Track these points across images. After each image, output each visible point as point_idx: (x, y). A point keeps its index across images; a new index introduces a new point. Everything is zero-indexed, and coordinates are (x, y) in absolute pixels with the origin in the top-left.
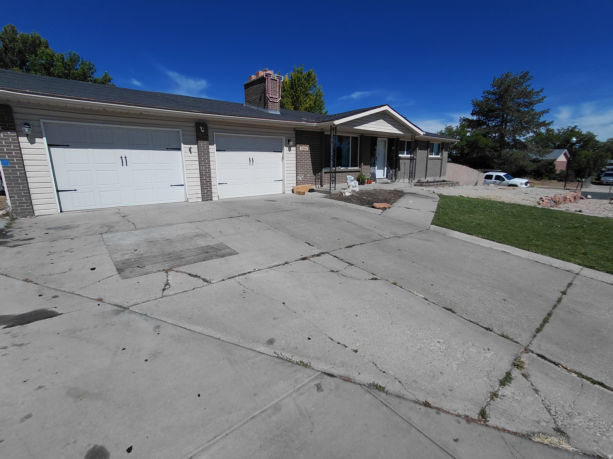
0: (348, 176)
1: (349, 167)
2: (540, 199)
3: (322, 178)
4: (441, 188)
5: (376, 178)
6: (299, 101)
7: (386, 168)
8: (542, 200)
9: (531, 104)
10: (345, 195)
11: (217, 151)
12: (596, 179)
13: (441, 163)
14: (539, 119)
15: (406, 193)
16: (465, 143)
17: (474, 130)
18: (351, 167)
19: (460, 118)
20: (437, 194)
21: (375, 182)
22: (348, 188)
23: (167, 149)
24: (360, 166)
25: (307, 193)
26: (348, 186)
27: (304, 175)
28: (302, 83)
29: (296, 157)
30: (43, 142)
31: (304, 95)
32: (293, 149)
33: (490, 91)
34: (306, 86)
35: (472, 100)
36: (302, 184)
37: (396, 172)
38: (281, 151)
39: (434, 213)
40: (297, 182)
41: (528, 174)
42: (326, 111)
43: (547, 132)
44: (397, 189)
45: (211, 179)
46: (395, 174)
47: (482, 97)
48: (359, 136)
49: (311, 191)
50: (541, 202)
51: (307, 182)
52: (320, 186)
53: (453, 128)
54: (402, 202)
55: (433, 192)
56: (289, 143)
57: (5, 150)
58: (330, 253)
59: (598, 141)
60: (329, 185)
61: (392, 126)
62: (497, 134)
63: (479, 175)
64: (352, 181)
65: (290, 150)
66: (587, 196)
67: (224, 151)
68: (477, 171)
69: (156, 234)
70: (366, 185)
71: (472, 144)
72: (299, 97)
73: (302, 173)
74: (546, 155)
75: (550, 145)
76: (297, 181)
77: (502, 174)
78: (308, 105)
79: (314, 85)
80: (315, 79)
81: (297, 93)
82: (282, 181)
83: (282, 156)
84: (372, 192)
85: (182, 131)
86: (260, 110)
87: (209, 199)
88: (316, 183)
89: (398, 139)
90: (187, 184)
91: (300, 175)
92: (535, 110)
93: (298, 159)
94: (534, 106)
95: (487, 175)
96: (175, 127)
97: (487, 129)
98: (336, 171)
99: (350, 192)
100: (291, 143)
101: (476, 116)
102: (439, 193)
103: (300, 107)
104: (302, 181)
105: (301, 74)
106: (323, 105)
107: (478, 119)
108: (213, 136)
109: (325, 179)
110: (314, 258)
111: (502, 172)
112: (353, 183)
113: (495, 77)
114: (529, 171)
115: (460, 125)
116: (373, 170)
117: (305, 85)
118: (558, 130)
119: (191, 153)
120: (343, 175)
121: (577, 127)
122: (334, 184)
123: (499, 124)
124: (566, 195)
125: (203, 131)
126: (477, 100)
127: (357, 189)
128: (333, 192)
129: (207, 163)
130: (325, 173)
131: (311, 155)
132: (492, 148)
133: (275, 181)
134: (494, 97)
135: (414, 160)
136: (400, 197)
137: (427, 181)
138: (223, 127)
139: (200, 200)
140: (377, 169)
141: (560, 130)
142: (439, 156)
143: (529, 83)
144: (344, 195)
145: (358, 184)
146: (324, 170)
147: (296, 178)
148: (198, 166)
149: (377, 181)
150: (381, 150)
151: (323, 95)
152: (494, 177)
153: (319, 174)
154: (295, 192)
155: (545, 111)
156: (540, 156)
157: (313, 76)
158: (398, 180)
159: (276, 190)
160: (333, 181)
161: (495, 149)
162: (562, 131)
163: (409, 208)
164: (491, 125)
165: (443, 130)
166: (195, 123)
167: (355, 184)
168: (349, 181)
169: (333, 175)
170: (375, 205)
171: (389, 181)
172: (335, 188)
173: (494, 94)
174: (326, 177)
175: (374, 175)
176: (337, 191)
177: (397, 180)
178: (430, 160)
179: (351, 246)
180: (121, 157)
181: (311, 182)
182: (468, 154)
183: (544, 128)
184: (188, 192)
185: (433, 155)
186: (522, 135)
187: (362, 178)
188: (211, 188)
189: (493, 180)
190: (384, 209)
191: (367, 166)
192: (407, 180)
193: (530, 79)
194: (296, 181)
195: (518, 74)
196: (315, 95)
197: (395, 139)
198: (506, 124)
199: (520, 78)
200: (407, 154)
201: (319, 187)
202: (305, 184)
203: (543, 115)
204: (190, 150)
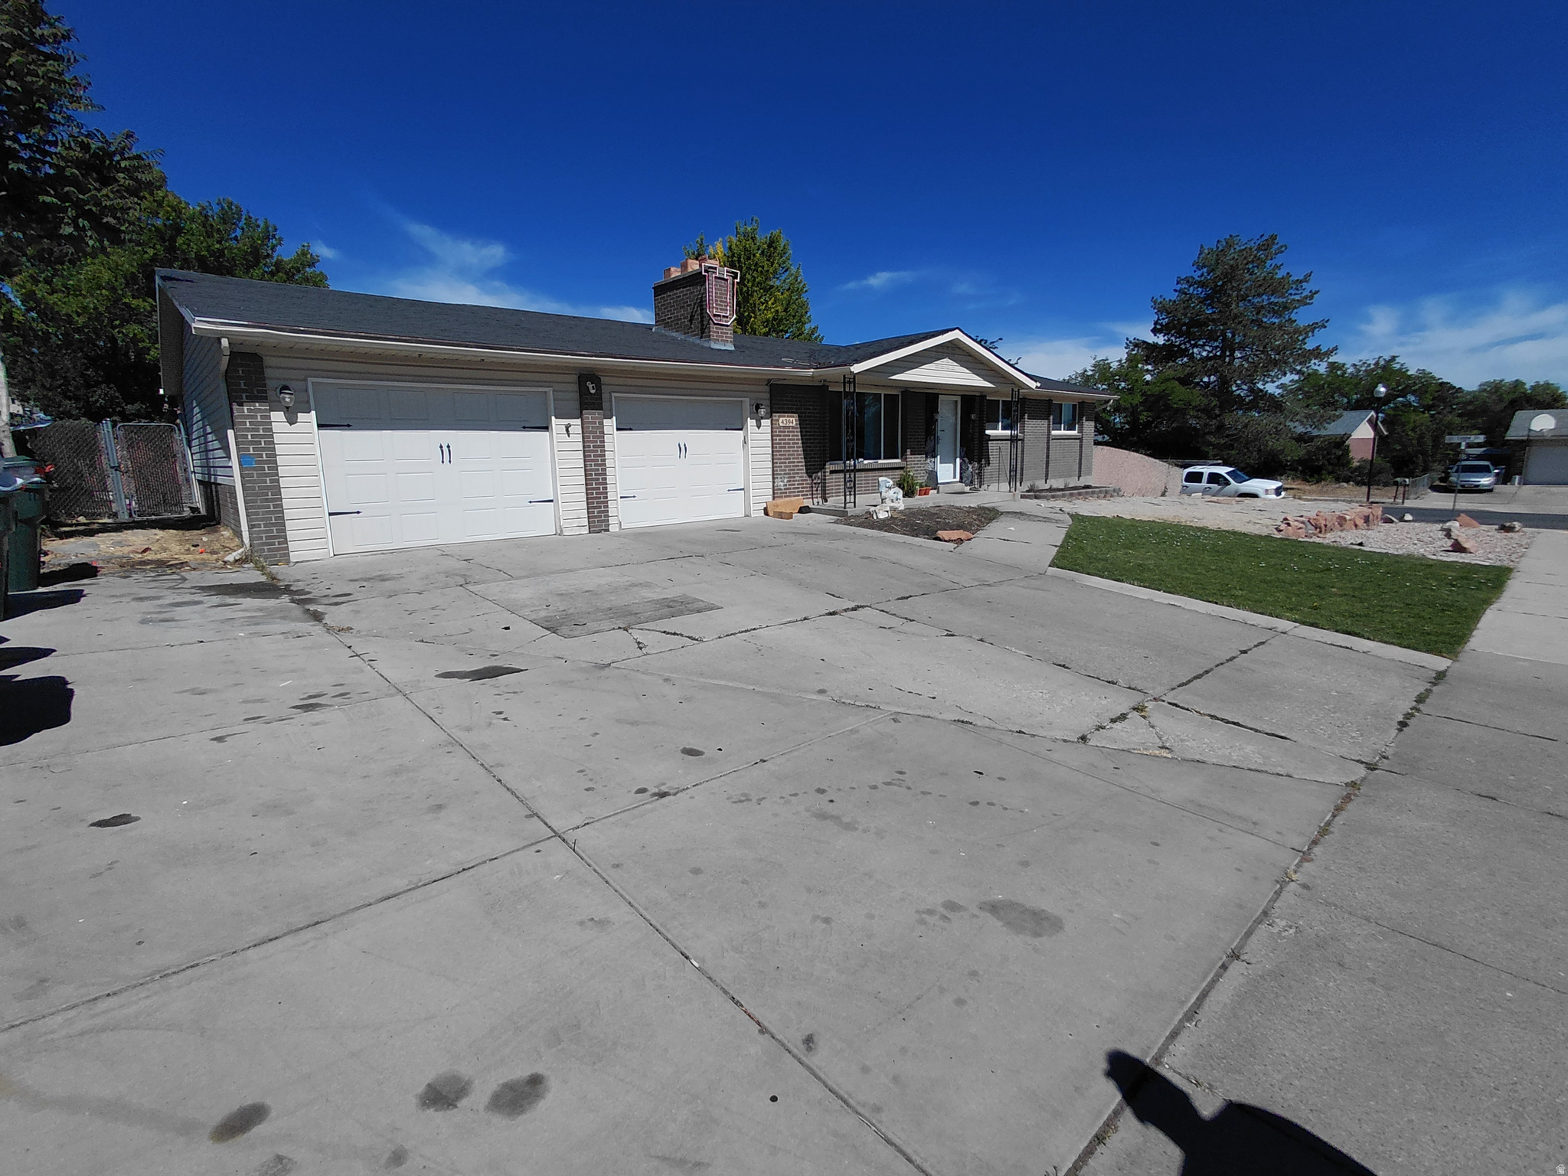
0: (881, 479)
1: (880, 459)
2: (1282, 522)
3: (825, 483)
4: (1080, 501)
5: (939, 482)
6: (751, 304)
7: (958, 460)
8: (1286, 524)
9: (1285, 307)
10: (877, 517)
11: (618, 429)
12: (1442, 480)
13: (1081, 446)
14: (1305, 343)
15: (1002, 513)
16: (1138, 399)
17: (1161, 369)
18: (885, 458)
19: (1127, 339)
20: (1068, 514)
21: (936, 491)
22: (882, 503)
23: (524, 427)
24: (904, 457)
25: (796, 516)
26: (882, 500)
27: (789, 478)
28: (757, 263)
29: (772, 440)
30: (309, 419)
31: (762, 291)
32: (766, 422)
33: (1192, 277)
34: (766, 269)
35: (1153, 298)
36: (785, 497)
37: (980, 468)
38: (740, 427)
39: (1057, 548)
40: (774, 493)
41: (1289, 470)
42: (812, 327)
43: (1331, 371)
44: (985, 505)
45: (606, 488)
46: (979, 473)
47: (1175, 290)
48: (900, 394)
49: (804, 510)
50: (1283, 526)
51: (795, 492)
52: (820, 500)
53: (1112, 365)
54: (995, 529)
55: (1061, 510)
56: (757, 410)
57: (250, 437)
58: (872, 606)
59: (1460, 388)
60: (843, 497)
61: (968, 371)
62: (1212, 377)
63: (1169, 473)
64: (890, 488)
65: (759, 427)
66: (1404, 516)
67: (631, 429)
68: (1165, 464)
69: (561, 583)
70: (917, 497)
71: (1157, 402)
72: (748, 295)
73: (785, 474)
74: (1325, 425)
75: (1337, 401)
76: (773, 491)
77: (1223, 471)
78: (771, 313)
79: (783, 268)
80: (784, 253)
81: (746, 286)
82: (743, 491)
83: (743, 439)
84: (932, 511)
85: (553, 391)
86: (691, 340)
87: (604, 528)
88: (812, 494)
89: (983, 397)
90: (561, 497)
91: (781, 478)
92: (1296, 321)
93: (776, 443)
94: (1292, 312)
95: (1189, 473)
96: (539, 384)
97: (1189, 366)
98: (857, 468)
99: (887, 511)
100: (762, 412)
101: (1164, 336)
102: (1073, 511)
103: (752, 319)
104: (785, 489)
105: (754, 241)
106: (806, 312)
107: (1167, 343)
108: (611, 401)
109: (832, 486)
110: (848, 612)
111: (1225, 464)
112: (891, 492)
113: (1202, 247)
114: (1289, 461)
115: (1126, 356)
116: (932, 464)
117: (763, 267)
118: (1355, 365)
119: (569, 436)
120: (868, 477)
121: (1397, 360)
122: (852, 497)
123: (1215, 355)
124: (1343, 512)
125: (594, 391)
126: (1164, 299)
127: (901, 505)
128: (851, 511)
129: (600, 456)
130: (832, 472)
131: (801, 435)
132: (1203, 411)
133: (729, 490)
134: (1202, 293)
135: (1020, 442)
136: (991, 520)
137: (1050, 488)
138: (630, 382)
139: (585, 531)
140: (941, 463)
141: (1358, 367)
142: (1074, 433)
143: (1279, 259)
144: (875, 517)
145: (902, 495)
146: (829, 467)
147: (771, 484)
148: (582, 461)
149: (940, 489)
150: (948, 419)
151: (805, 290)
152: (1205, 477)
153: (819, 474)
154: (771, 514)
155: (1317, 323)
156: (1313, 427)
157: (782, 246)
158: (986, 485)
159: (729, 509)
160: (851, 488)
161: (1207, 411)
162: (1364, 369)
163: (1008, 540)
164: (1199, 357)
165: (1089, 368)
166: (576, 376)
167: (896, 495)
168: (883, 489)
169: (850, 477)
170: (941, 533)
171: (967, 489)
172: (855, 503)
173: (1202, 284)
174: (835, 482)
175: (933, 475)
176: (859, 510)
177: (984, 487)
178: (1054, 441)
179: (907, 598)
180: (441, 447)
181: (803, 491)
182: (1148, 424)
183: (1317, 364)
184: (563, 514)
185: (1060, 430)
186: (1269, 380)
187: (908, 482)
188: (607, 507)
189: (1204, 484)
190: (960, 541)
191: (919, 456)
192: (1005, 486)
193: (1282, 252)
194: (771, 490)
195: (1252, 239)
196: (787, 290)
197: (977, 398)
198: (1232, 355)
199: (1258, 249)
200: (1004, 428)
201: (818, 503)
202: (790, 496)
203: (1313, 332)
204: (567, 431)
